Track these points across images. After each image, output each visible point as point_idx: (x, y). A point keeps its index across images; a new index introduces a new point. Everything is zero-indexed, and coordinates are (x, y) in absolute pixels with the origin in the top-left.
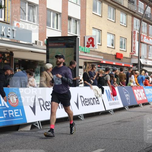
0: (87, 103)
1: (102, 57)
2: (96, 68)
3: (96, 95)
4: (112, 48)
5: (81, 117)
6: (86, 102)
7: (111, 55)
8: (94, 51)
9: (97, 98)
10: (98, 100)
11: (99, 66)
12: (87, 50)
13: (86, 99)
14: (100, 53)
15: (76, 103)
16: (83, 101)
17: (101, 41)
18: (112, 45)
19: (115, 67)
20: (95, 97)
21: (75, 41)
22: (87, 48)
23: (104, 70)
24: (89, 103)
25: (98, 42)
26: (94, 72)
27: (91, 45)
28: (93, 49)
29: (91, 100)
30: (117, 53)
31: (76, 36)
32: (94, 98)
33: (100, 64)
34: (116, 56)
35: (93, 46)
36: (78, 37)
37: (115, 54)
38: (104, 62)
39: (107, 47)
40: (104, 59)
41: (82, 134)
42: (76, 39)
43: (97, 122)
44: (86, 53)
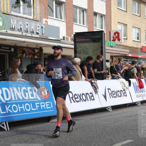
0: (114, 96)
1: (128, 51)
2: (122, 61)
3: (123, 87)
4: (138, 42)
5: (109, 109)
6: (113, 94)
7: (137, 48)
8: (120, 45)
9: (124, 90)
10: (125, 93)
11: (125, 59)
12: (113, 44)
13: (113, 91)
14: (126, 46)
15: (104, 95)
16: (111, 94)
17: (127, 35)
18: (138, 38)
19: (141, 59)
20: (123, 90)
21: (102, 36)
22: (113, 42)
23: (130, 63)
24: (117, 95)
25: (124, 36)
26: (120, 65)
27: (117, 39)
28: (119, 43)
29: (119, 92)
30: (143, 46)
31: (103, 31)
32: (121, 91)
33: (126, 57)
34: (141, 49)
35: (119, 40)
36: (104, 32)
37: (141, 47)
38: (130, 55)
39: (133, 41)
40: (130, 53)
41: (110, 125)
42: (102, 34)
43: (124, 114)
44: (112, 47)
